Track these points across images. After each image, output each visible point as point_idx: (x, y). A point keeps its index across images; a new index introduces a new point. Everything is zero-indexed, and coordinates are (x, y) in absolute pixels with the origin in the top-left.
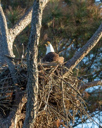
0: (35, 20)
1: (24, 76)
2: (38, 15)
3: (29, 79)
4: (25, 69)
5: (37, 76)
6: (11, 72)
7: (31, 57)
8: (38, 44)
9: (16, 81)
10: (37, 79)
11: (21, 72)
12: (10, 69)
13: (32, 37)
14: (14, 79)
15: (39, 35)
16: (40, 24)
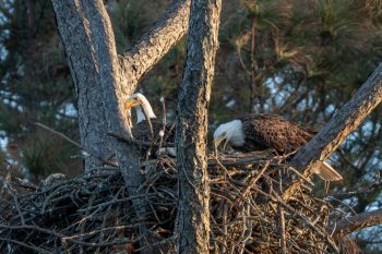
0: (198, 27)
1: (166, 195)
2: (209, 12)
3: (181, 202)
4: (171, 172)
5: (207, 193)
6: (128, 183)
7: (189, 138)
8: (208, 97)
9: (143, 210)
10: (207, 202)
11: (158, 184)
12: (125, 172)
13: (191, 79)
14: (137, 202)
15: (211, 71)
16: (216, 39)
